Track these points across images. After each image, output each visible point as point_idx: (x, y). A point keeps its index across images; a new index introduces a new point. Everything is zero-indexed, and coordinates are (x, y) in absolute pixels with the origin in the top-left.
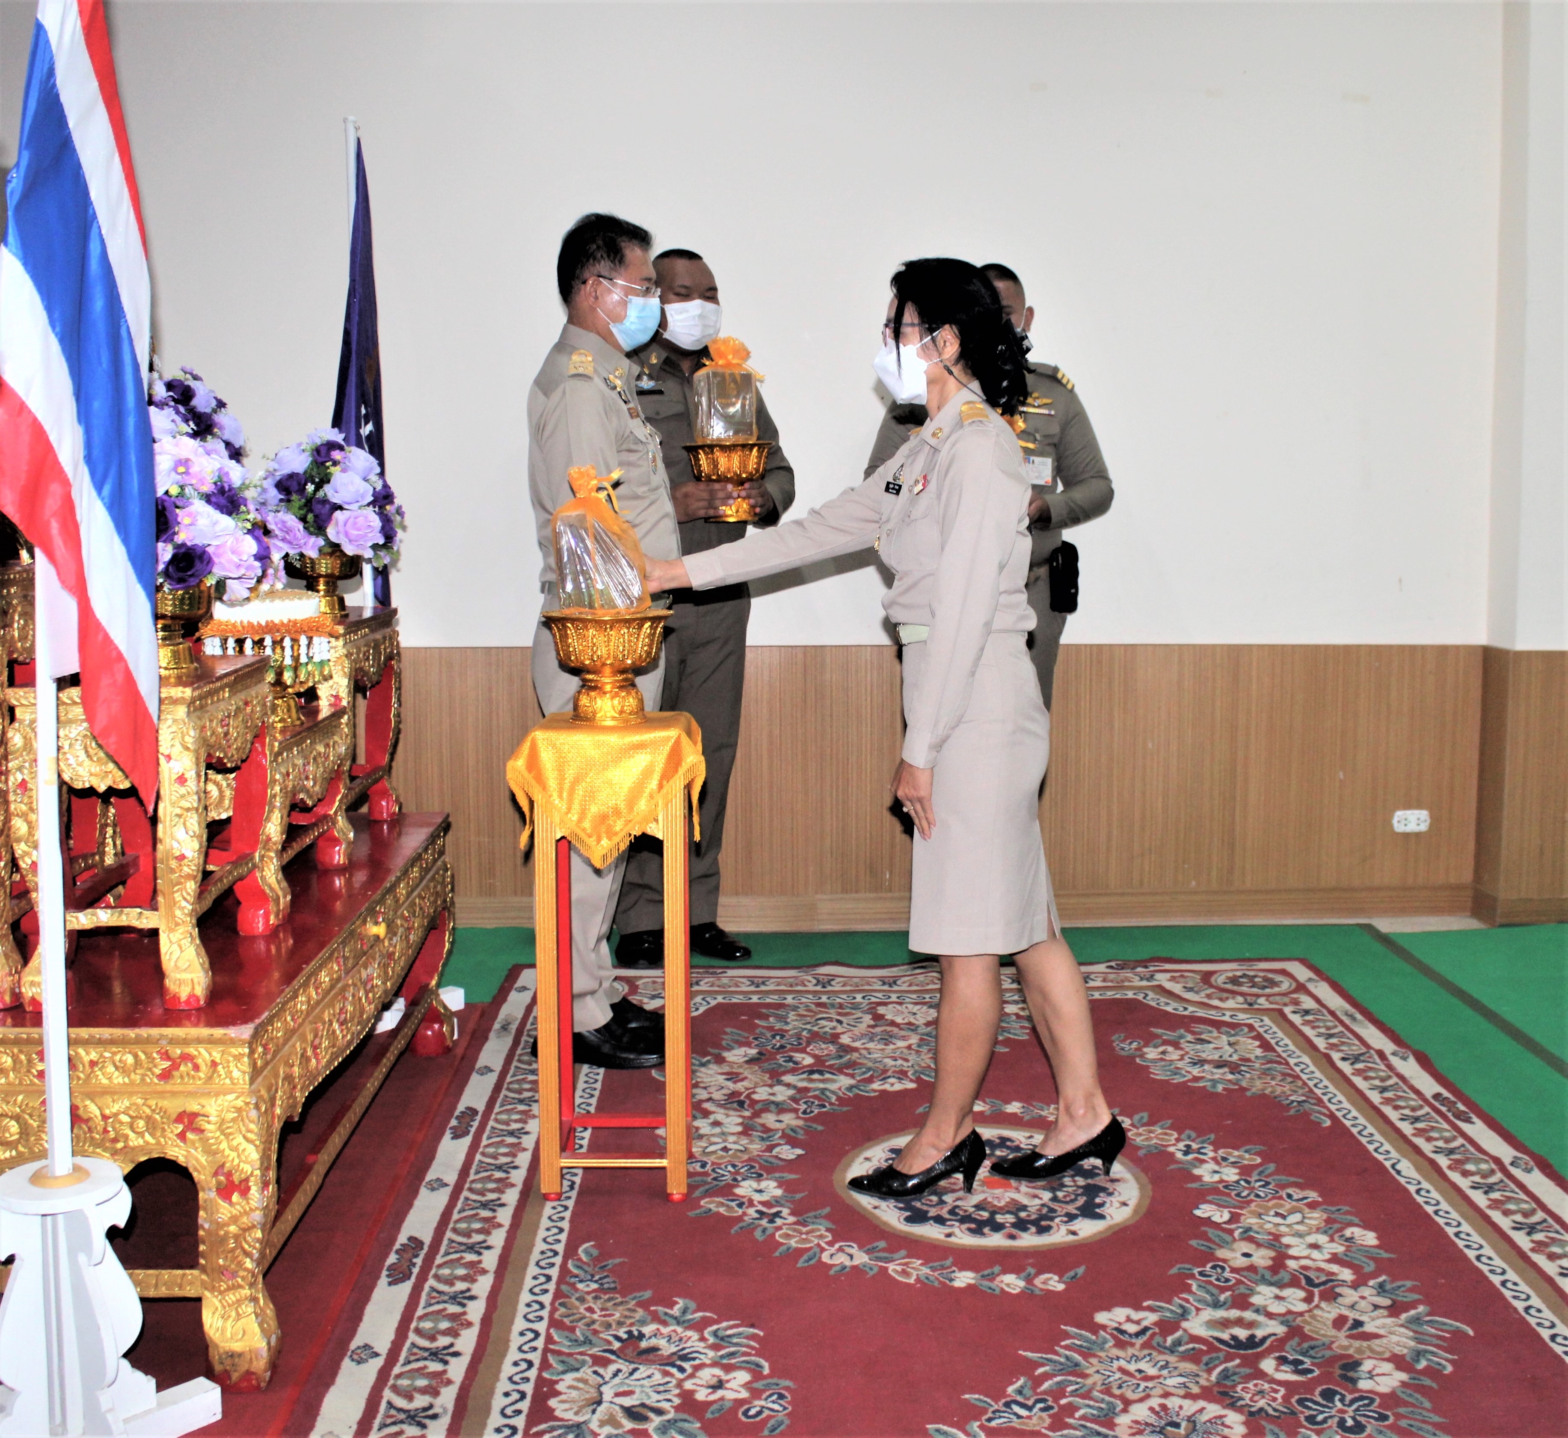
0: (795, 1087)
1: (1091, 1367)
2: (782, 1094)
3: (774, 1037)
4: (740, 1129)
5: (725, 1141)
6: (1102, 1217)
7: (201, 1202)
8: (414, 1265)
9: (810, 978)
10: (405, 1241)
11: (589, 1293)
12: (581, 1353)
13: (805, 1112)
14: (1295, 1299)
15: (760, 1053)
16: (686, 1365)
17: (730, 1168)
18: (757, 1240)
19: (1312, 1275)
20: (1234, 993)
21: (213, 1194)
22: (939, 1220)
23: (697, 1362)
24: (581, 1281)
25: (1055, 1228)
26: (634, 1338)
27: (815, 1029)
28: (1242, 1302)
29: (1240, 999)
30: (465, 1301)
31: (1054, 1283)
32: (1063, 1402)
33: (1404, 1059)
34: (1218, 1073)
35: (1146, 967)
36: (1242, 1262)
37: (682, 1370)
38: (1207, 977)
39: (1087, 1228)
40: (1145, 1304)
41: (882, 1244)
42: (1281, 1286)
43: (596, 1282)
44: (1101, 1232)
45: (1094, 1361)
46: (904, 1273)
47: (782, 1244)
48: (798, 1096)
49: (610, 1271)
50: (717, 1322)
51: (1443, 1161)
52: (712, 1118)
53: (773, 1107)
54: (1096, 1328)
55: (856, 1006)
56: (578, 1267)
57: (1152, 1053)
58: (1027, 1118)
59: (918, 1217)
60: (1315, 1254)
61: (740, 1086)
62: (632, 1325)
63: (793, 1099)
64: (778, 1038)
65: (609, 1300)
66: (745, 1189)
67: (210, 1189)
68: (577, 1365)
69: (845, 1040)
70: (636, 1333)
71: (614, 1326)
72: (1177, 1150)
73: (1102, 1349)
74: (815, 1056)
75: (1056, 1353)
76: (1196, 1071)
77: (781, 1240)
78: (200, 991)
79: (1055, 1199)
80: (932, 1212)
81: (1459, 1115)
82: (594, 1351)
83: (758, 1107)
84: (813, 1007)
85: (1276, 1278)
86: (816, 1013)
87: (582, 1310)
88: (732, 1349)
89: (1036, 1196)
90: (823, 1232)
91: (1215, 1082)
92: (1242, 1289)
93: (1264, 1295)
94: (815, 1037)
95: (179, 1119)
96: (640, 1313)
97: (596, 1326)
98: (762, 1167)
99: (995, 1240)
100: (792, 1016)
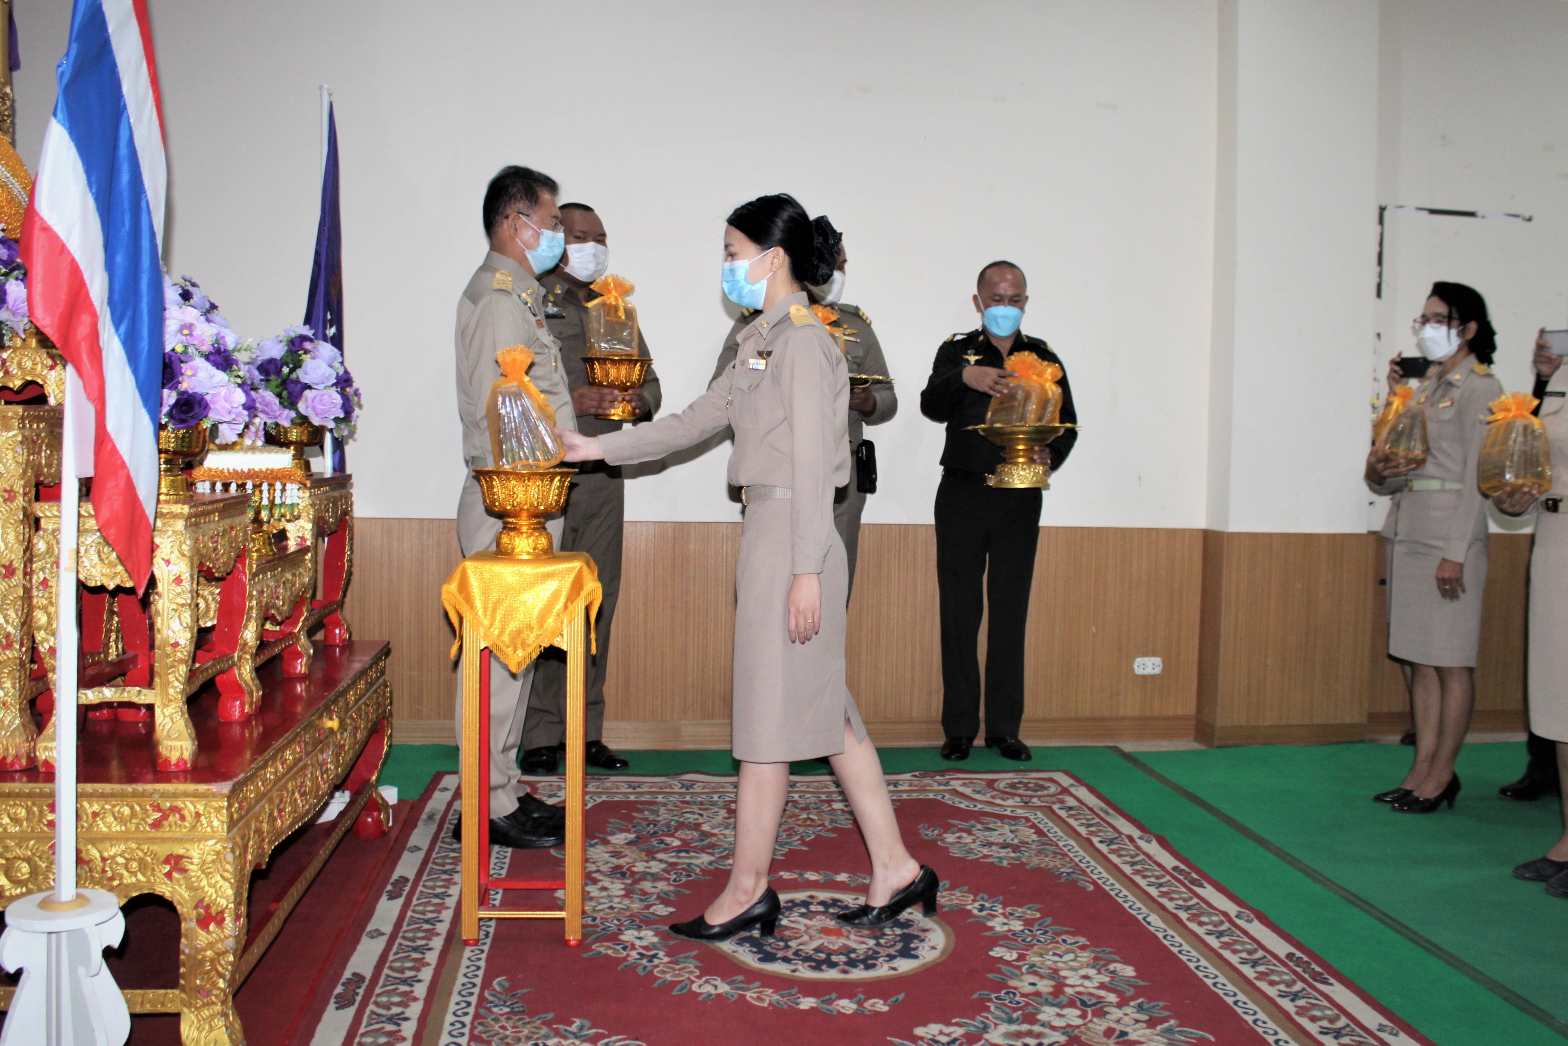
0: (667, 862)
2: (656, 867)
3: (648, 825)
4: (623, 893)
5: (610, 902)
6: (916, 957)
7: (183, 931)
8: (357, 994)
9: (676, 783)
11: (502, 1015)
13: (675, 880)
14: (1072, 1016)
15: (637, 837)
17: (615, 922)
18: (639, 975)
19: (1085, 998)
20: (1014, 795)
21: (193, 924)
22: (786, 960)
24: (496, 1006)
25: (879, 965)
27: (681, 820)
28: (1031, 1019)
29: (1018, 799)
30: (400, 1022)
31: (880, 1006)
33: (1149, 842)
34: (1003, 853)
35: (943, 776)
36: (1029, 989)
38: (991, 784)
39: (905, 965)
40: (954, 1021)
41: (740, 978)
42: (1062, 1007)
43: (508, 1006)
44: (916, 968)
46: (759, 999)
47: (660, 978)
48: (669, 869)
49: (520, 998)
50: (609, 1036)
51: (1183, 915)
52: (600, 884)
53: (649, 877)
55: (714, 804)
56: (493, 995)
57: (950, 838)
58: (853, 885)
59: (769, 957)
60: (1087, 983)
61: (622, 861)
62: (538, 1039)
63: (664, 870)
64: (652, 826)
65: (519, 1020)
66: (629, 936)
67: (191, 920)
69: (706, 828)
71: (523, 1040)
72: (973, 908)
74: (681, 840)
76: (985, 851)
77: (659, 975)
78: (187, 755)
79: (878, 944)
80: (780, 954)
81: (1193, 882)
83: (637, 877)
84: (679, 804)
85: (1057, 1001)
86: (682, 808)
87: (497, 1028)
89: (863, 943)
90: (692, 968)
91: (1001, 859)
92: (1030, 1009)
93: (1048, 1013)
94: (681, 825)
95: (167, 861)
96: (545, 1030)
97: (508, 1040)
98: (641, 921)
99: (831, 974)
100: (662, 810)
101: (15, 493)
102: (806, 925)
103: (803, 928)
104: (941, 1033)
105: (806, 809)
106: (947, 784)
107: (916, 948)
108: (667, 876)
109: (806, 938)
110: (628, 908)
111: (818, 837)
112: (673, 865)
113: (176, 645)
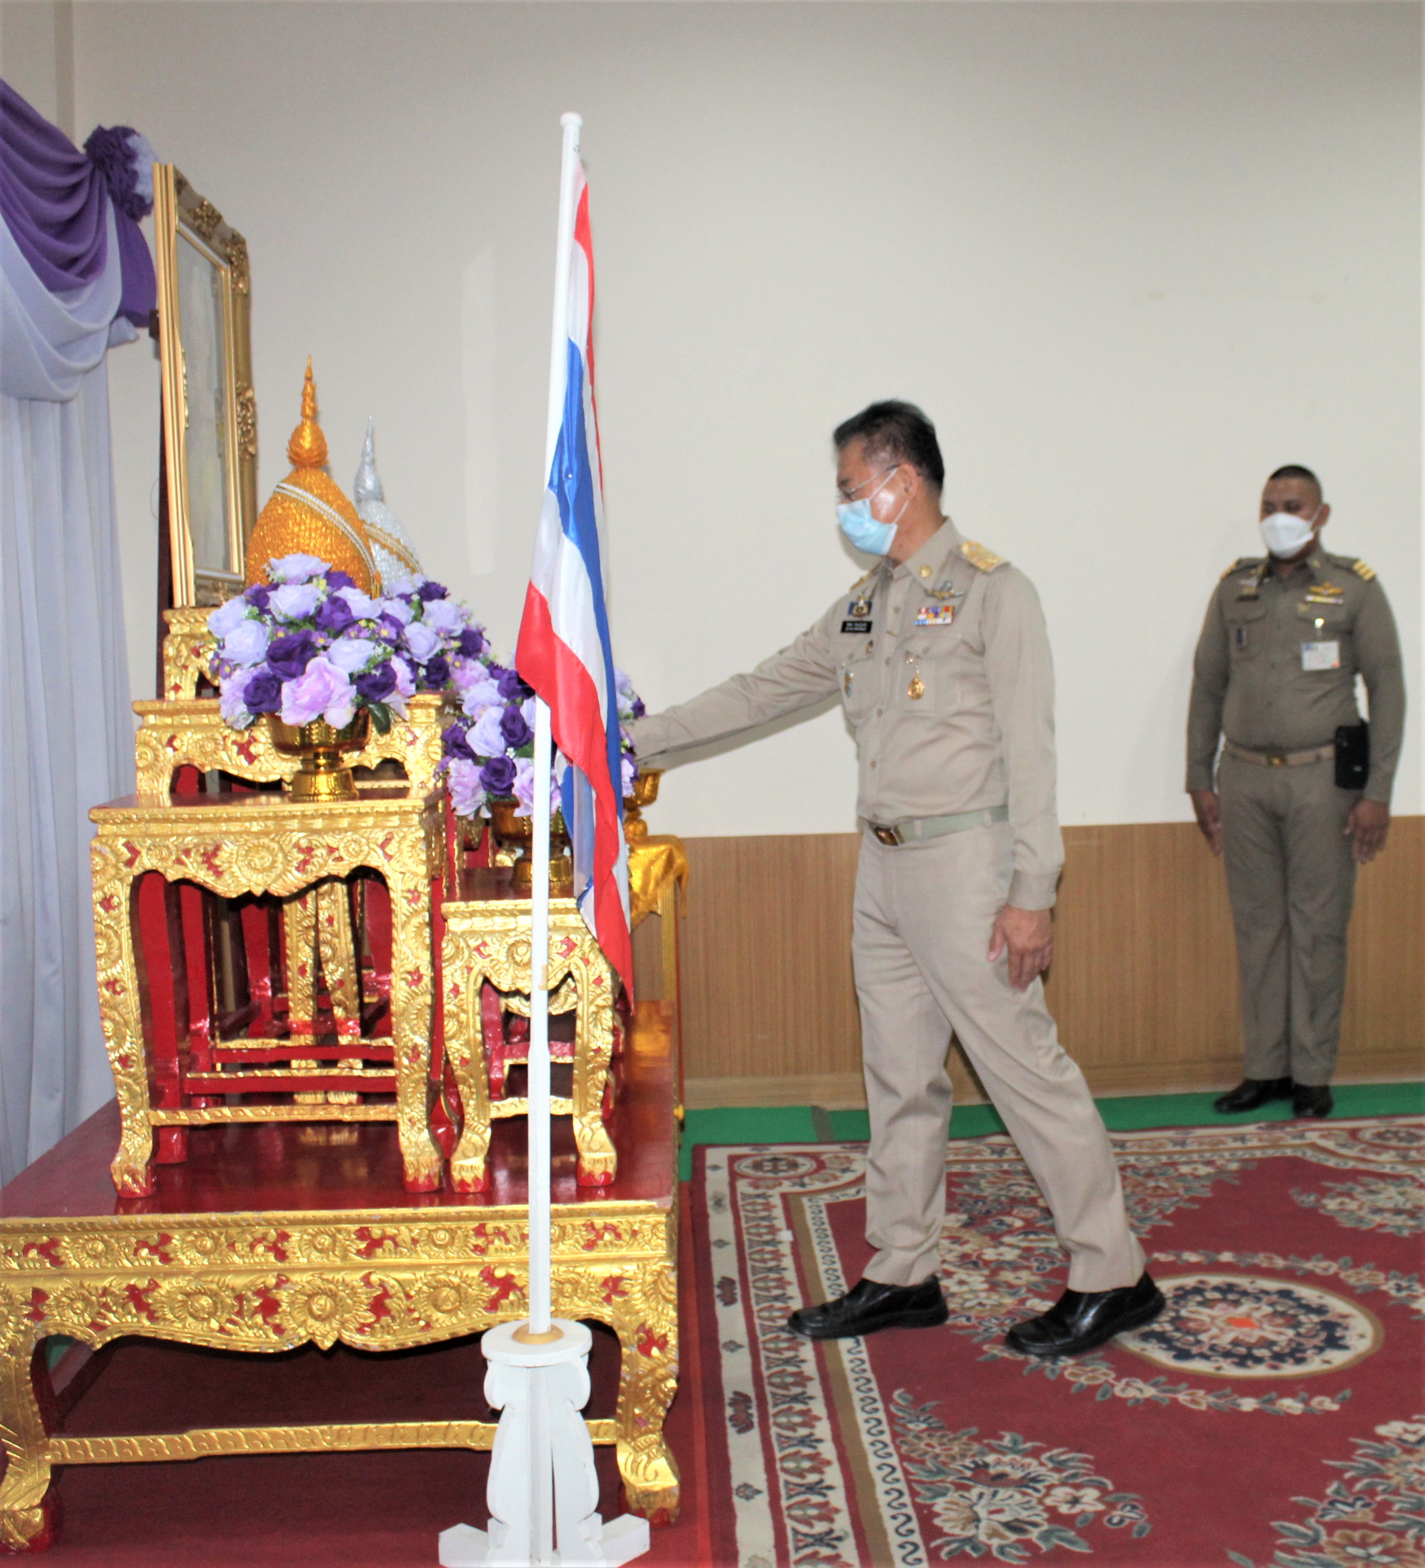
0: (1018, 1247)
1: (1390, 1470)
2: (1010, 1255)
3: (976, 1202)
4: (986, 1286)
5: (977, 1297)
6: (1345, 1347)
8: (751, 1415)
9: (982, 1147)
10: (732, 1396)
12: (942, 1481)
13: (1038, 1269)
15: (970, 1218)
16: (1039, 1486)
17: (994, 1321)
20: (1387, 1148)
21: (635, 1350)
22: (1204, 1356)
23: (1047, 1483)
24: (910, 1422)
25: (1309, 1360)
26: (980, 1469)
27: (1011, 1194)
29: (1392, 1153)
31: (1327, 1404)
32: (1379, 1498)
34: (1400, 1220)
35: (1294, 1127)
37: (1037, 1490)
38: (1354, 1134)
39: (1338, 1358)
41: (1162, 1379)
43: (924, 1422)
45: (1390, 1465)
46: (1193, 1401)
47: (1073, 1383)
48: (1025, 1255)
50: (1049, 1449)
52: (956, 1277)
53: (1006, 1266)
54: (1381, 1439)
56: (900, 1410)
57: (1331, 1204)
61: (967, 1248)
62: (973, 1456)
63: (1020, 1257)
64: (980, 1204)
65: (943, 1436)
67: (632, 1345)
68: (943, 1491)
70: (980, 1463)
71: (958, 1457)
72: (1389, 1287)
73: (1393, 1456)
74: (1023, 1219)
75: (1354, 1460)
76: (1378, 1219)
77: (1072, 1379)
79: (1298, 1334)
80: (1194, 1350)
82: (951, 1478)
83: (993, 1266)
84: (999, 1174)
86: (1005, 1180)
87: (922, 1445)
88: (1073, 1471)
89: (1280, 1333)
91: (1400, 1228)
94: (1014, 1201)
95: (605, 1283)
96: (976, 1447)
97: (942, 1458)
99: (1260, 1371)
100: (983, 1183)
101: (419, 893)
102: (1210, 1316)
103: (1207, 1320)
104: (1406, 1431)
105: (1150, 1175)
106: (1302, 1136)
107: (1342, 1338)
108: (1026, 1263)
109: (1214, 1331)
110: (1001, 1305)
111: (1179, 1210)
112: (1028, 1250)
113: (598, 1051)
